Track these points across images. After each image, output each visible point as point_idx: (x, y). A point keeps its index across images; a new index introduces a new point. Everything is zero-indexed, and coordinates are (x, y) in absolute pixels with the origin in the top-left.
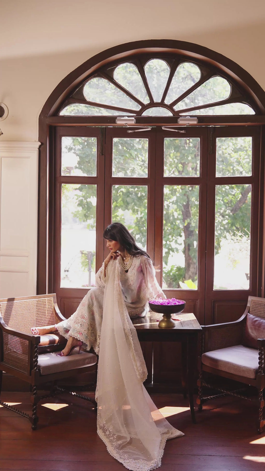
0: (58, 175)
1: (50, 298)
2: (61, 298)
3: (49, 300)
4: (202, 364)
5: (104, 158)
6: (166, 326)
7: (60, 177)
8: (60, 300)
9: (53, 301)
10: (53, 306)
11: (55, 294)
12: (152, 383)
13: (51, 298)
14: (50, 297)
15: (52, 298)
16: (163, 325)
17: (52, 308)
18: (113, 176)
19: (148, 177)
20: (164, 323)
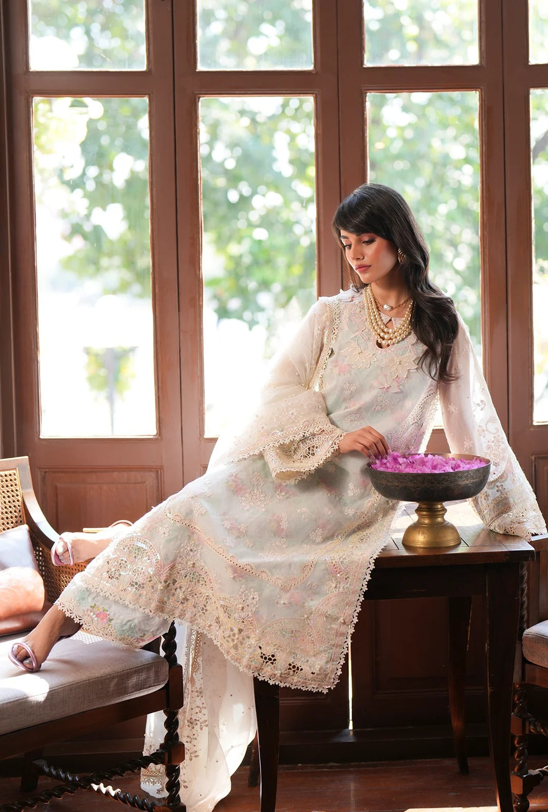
0: (18, 70)
1: (7, 473)
2: (45, 472)
3: (4, 480)
4: (525, 661)
5: (170, 9)
6: (428, 543)
7: (25, 74)
8: (44, 479)
9: (17, 482)
10: (20, 498)
11: (27, 457)
12: (351, 727)
13: (11, 472)
14: (9, 470)
15: (14, 471)
16: (420, 539)
17: (17, 504)
18: (201, 67)
19: (315, 67)
20: (423, 533)
